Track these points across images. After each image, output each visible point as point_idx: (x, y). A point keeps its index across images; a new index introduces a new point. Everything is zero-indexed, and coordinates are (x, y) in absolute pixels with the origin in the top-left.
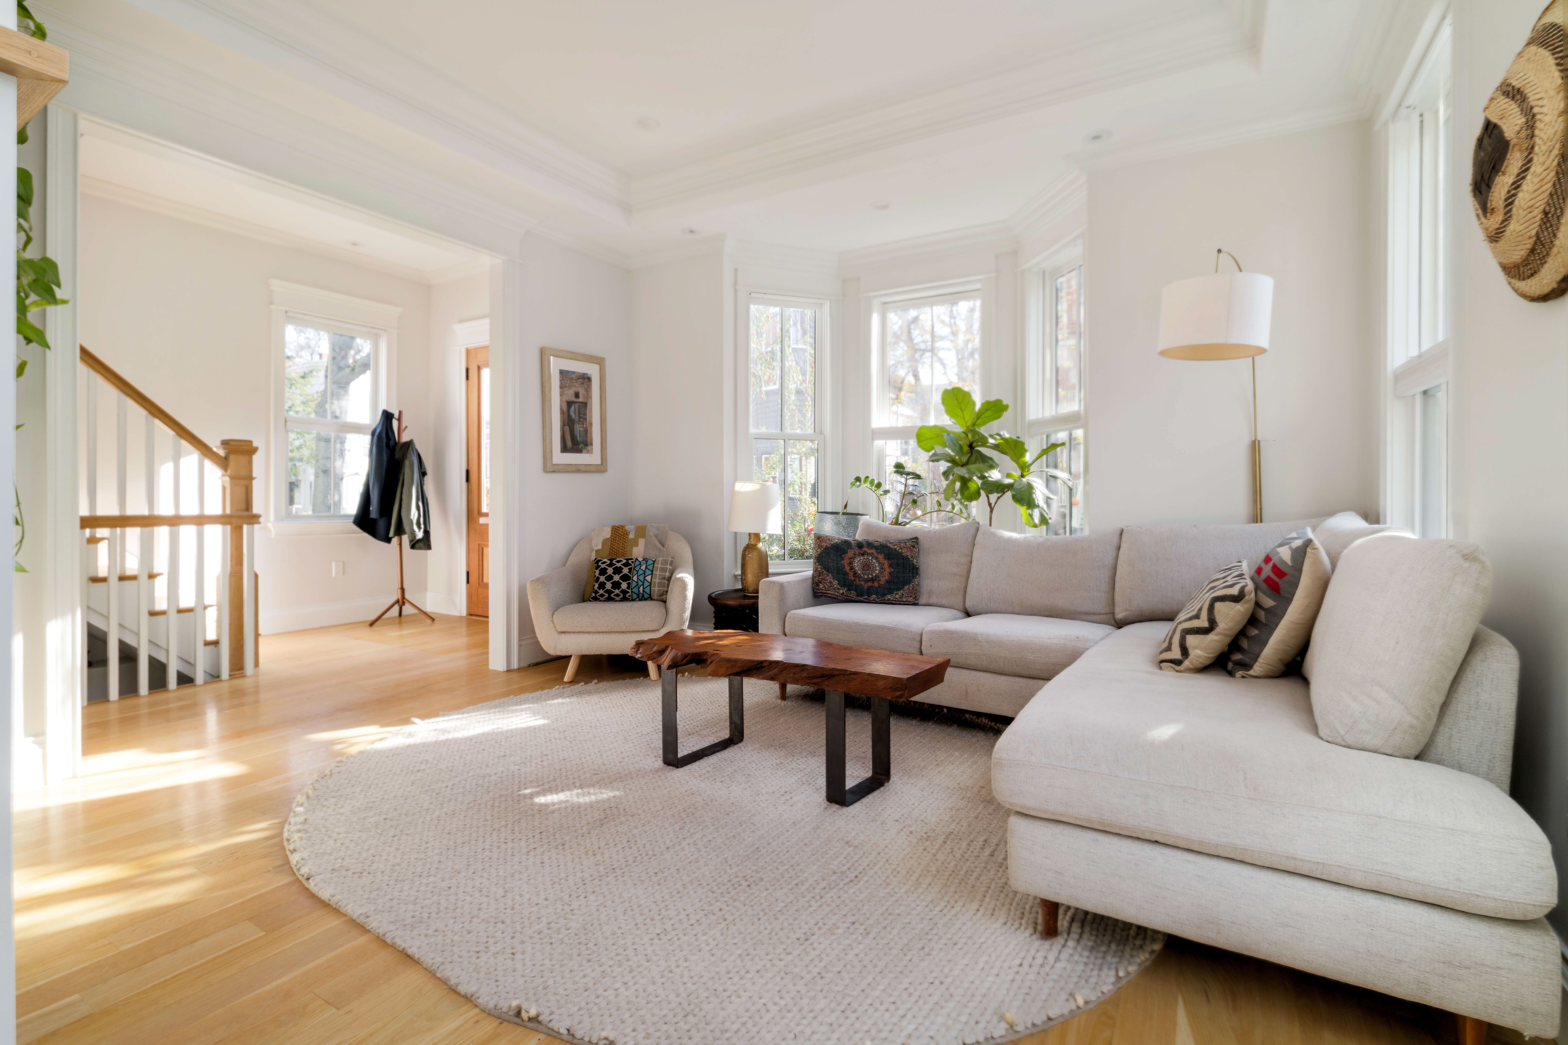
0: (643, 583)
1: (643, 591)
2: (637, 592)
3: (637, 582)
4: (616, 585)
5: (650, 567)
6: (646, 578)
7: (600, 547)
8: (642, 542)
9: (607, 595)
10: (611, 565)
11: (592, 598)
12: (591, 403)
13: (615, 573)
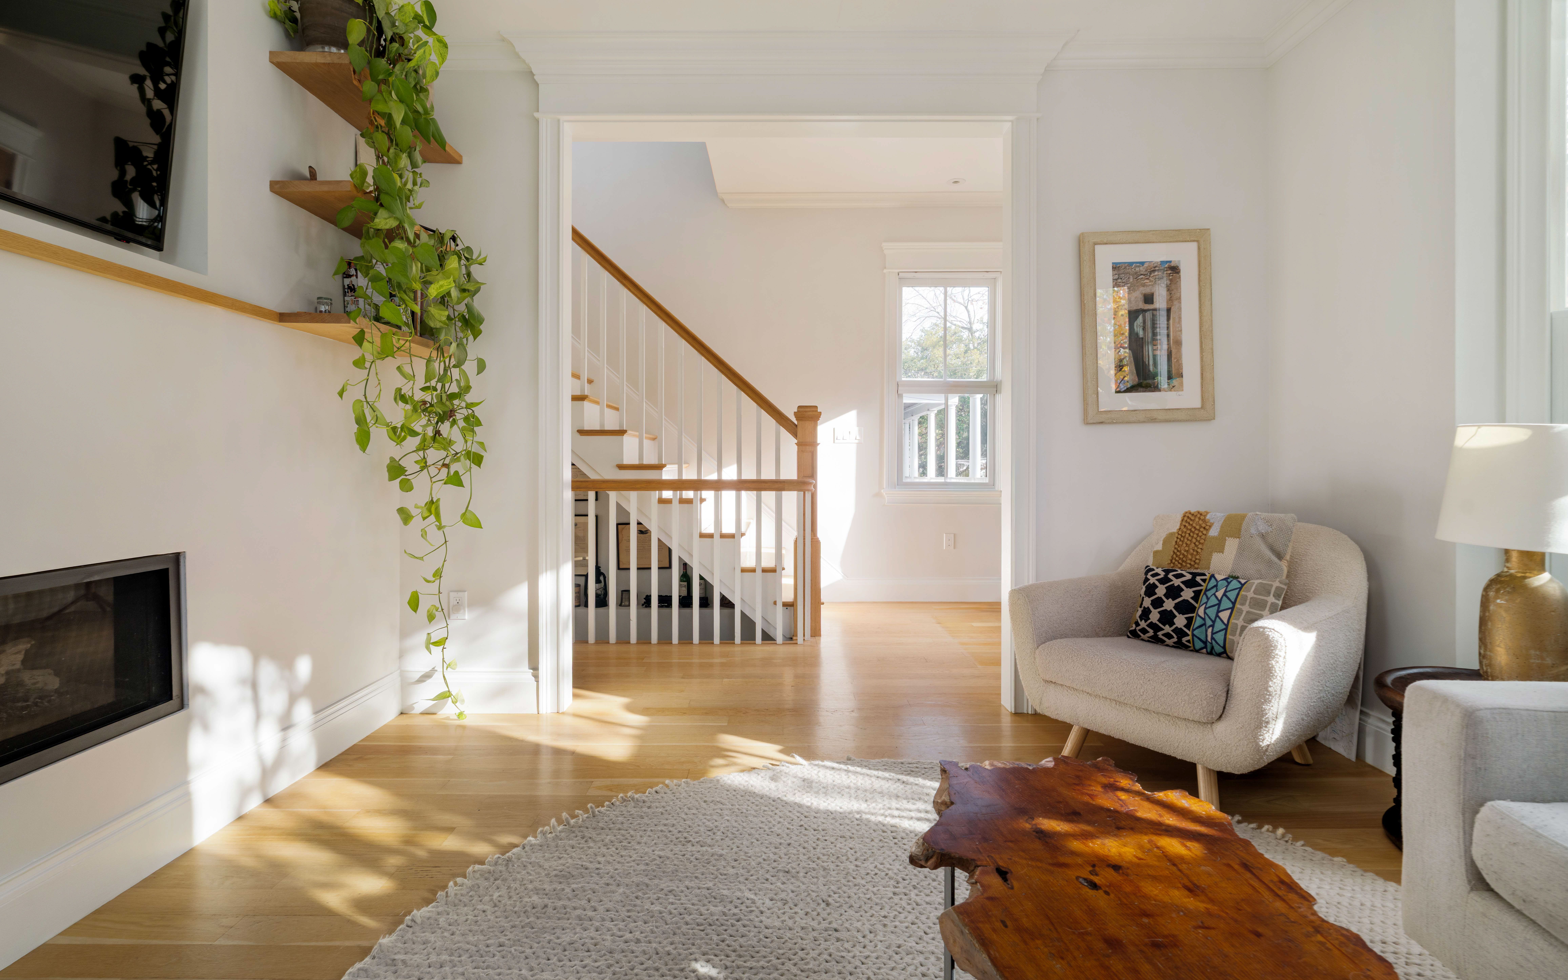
0: (1214, 622)
1: (1212, 638)
2: (1203, 638)
3: (1204, 619)
4: (1167, 618)
5: (1232, 595)
6: (1220, 614)
7: (1159, 547)
8: (1232, 545)
9: (1151, 632)
10: (1163, 581)
11: (1131, 632)
12: (1180, 309)
13: (1167, 595)
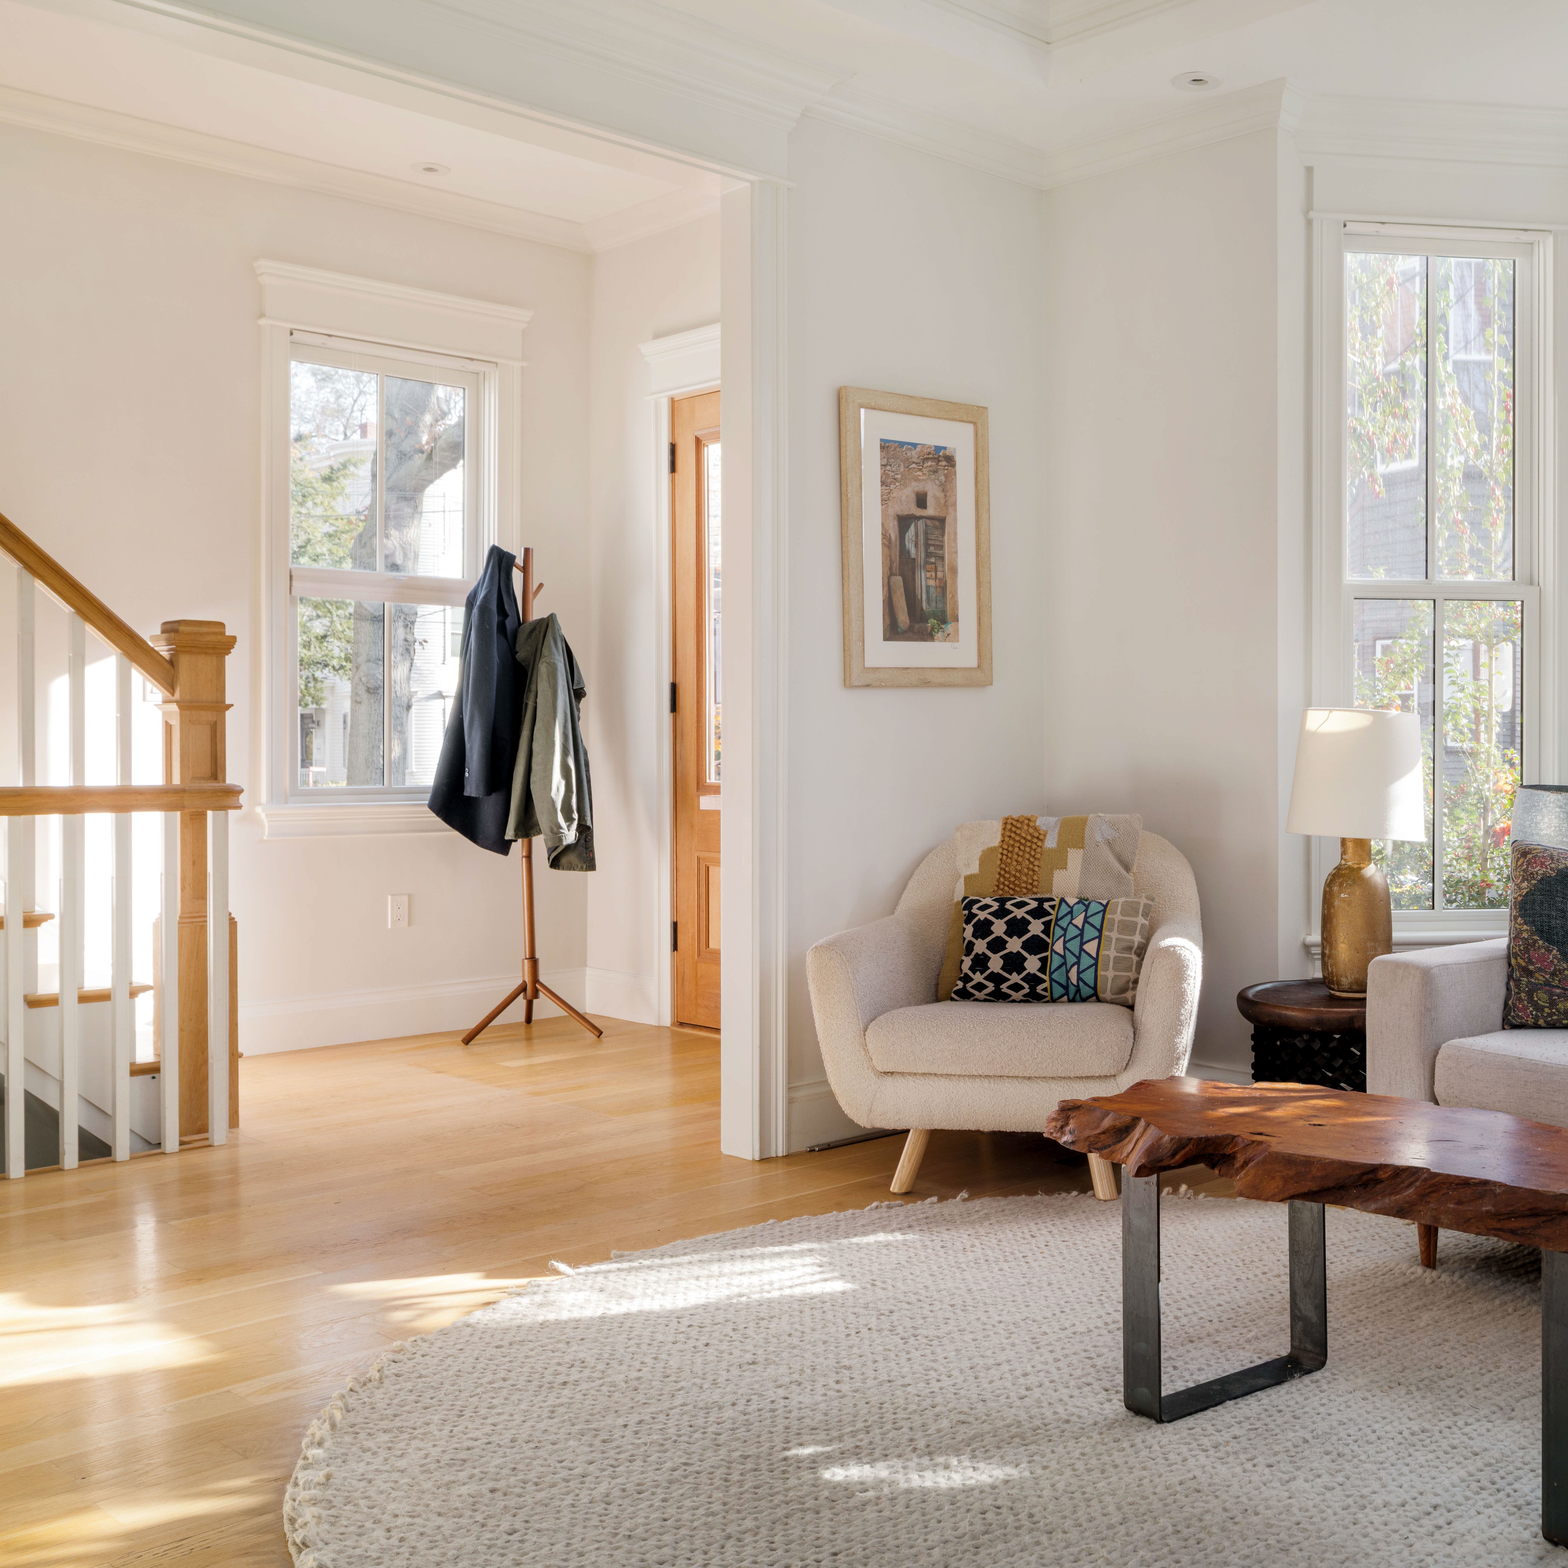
0: (1079, 958)
1: (1079, 979)
2: (1063, 982)
3: (1064, 957)
4: (1014, 963)
5: (1096, 920)
6: (1085, 947)
7: (974, 869)
8: (1075, 857)
9: (991, 987)
10: (1001, 913)
11: (956, 992)
12: (955, 520)
13: (1010, 933)
